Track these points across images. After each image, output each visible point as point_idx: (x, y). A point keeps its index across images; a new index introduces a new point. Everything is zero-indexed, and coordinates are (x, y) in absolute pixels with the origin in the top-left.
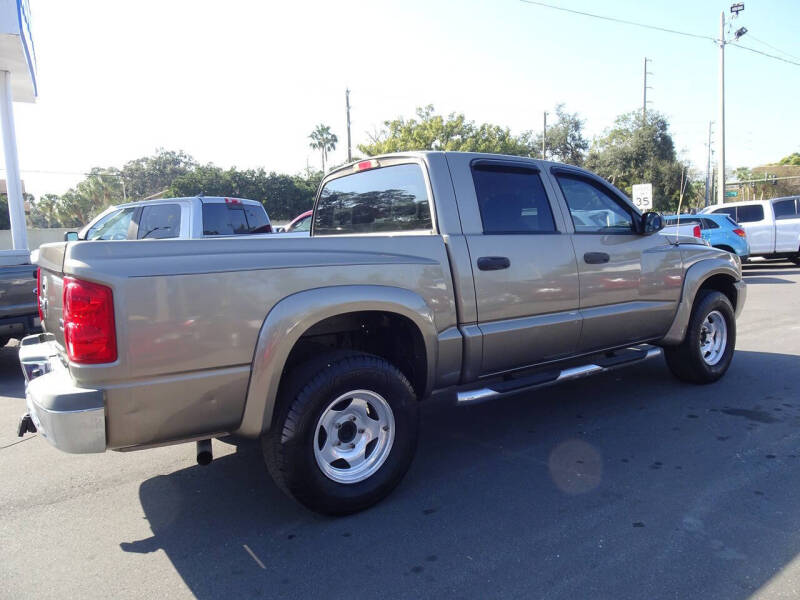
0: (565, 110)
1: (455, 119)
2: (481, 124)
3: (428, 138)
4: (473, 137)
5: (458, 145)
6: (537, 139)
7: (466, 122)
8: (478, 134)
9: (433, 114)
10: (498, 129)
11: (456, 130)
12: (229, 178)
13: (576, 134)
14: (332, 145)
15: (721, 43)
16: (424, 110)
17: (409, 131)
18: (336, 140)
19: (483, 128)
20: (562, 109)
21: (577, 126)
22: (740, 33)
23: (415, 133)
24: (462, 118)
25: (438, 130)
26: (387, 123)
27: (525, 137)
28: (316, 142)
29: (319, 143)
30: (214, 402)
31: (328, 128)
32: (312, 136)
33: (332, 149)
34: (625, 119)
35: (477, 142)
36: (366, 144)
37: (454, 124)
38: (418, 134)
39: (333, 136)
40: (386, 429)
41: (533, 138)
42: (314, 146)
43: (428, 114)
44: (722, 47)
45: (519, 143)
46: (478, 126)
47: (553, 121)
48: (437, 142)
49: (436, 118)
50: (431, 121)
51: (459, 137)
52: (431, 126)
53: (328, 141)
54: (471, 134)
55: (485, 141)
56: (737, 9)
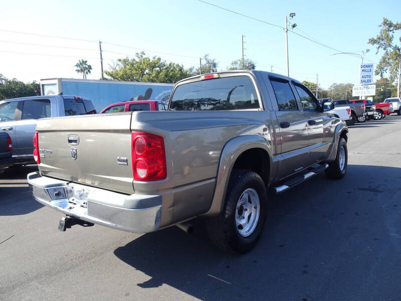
0: (209, 58)
1: (156, 59)
2: (170, 62)
3: (143, 69)
4: (166, 69)
5: (158, 73)
6: (196, 71)
7: (162, 61)
8: (168, 68)
9: (144, 57)
10: (178, 65)
11: (157, 65)
12: (32, 87)
13: (215, 69)
14: (89, 71)
15: (286, 30)
16: (140, 54)
17: (132, 65)
18: (91, 68)
19: (170, 65)
20: (207, 57)
21: (215, 65)
22: (294, 26)
23: (135, 66)
24: (159, 59)
25: (148, 65)
26: (120, 60)
27: (191, 70)
28: (79, 69)
29: (81, 69)
30: (202, 198)
31: (86, 62)
32: (77, 66)
33: (89, 73)
34: (236, 63)
35: (168, 71)
36: (110, 71)
37: (156, 62)
38: (137, 66)
39: (89, 66)
40: (255, 208)
41: (194, 70)
42: (78, 71)
43: (142, 56)
44: (287, 32)
45: (188, 73)
46: (168, 63)
47: (204, 62)
48: (147, 71)
49: (146, 58)
50: (144, 60)
51: (158, 69)
52: (144, 63)
53: (86, 68)
54: (164, 68)
55: (172, 71)
56: (292, 15)
